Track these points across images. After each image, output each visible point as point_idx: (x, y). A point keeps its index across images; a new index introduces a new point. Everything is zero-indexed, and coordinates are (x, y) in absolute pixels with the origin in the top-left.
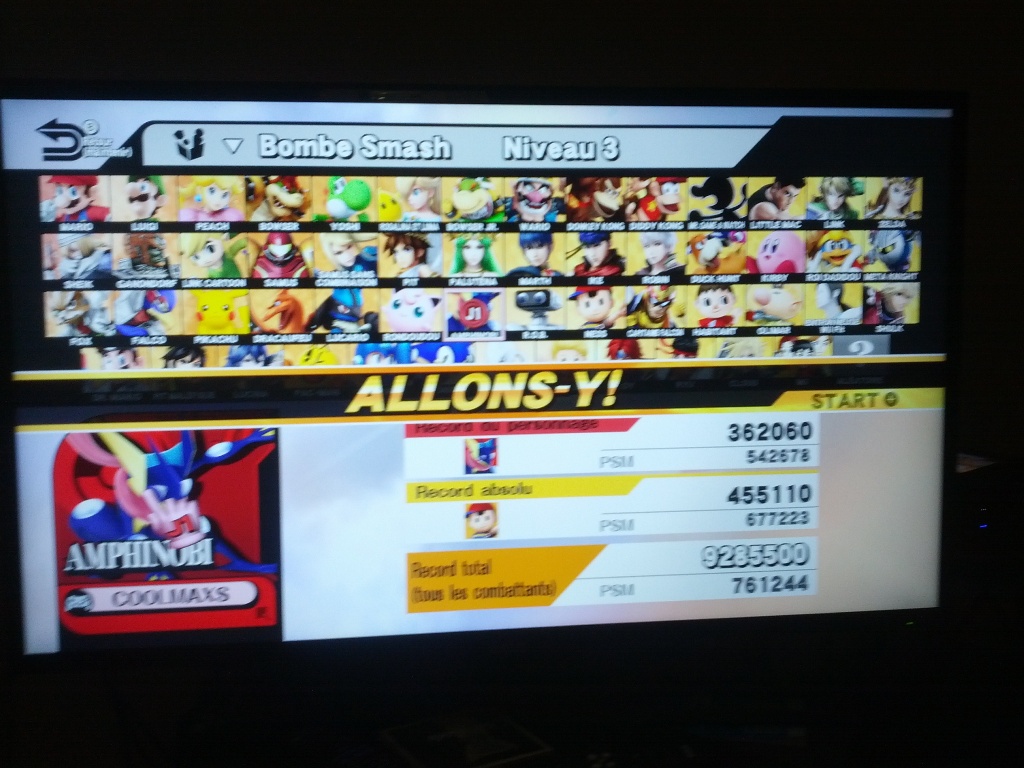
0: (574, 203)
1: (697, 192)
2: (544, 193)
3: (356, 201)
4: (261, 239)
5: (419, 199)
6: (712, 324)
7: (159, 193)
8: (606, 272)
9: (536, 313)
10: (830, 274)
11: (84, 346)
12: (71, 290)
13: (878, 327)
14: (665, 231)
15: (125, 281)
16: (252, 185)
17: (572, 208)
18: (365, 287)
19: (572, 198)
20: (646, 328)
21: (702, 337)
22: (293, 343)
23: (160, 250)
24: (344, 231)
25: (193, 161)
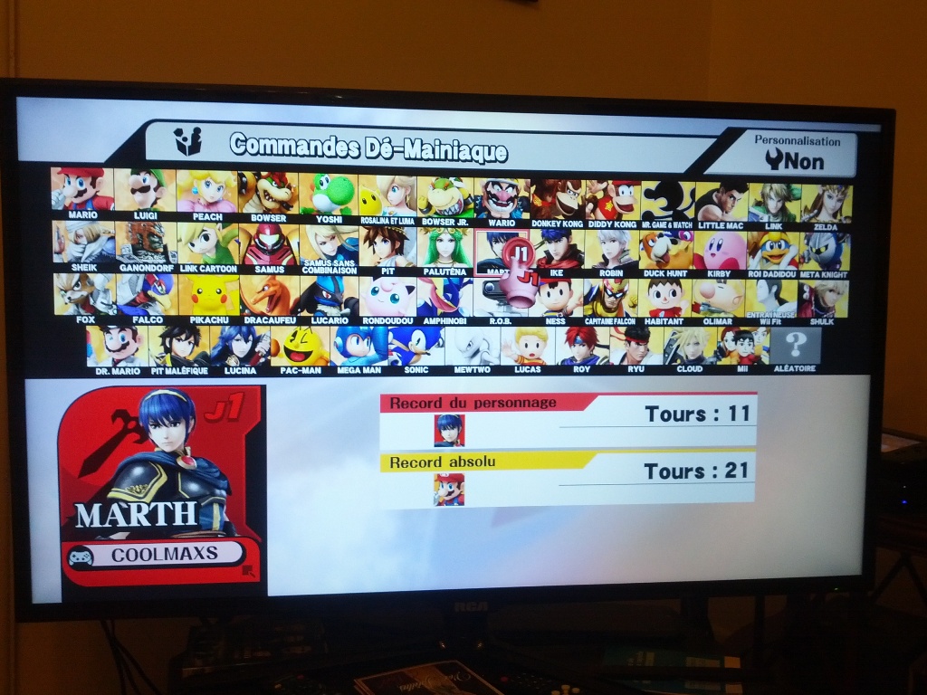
0: (538, 202)
1: (649, 194)
2: (511, 192)
3: (340, 196)
4: (252, 229)
5: (397, 196)
6: (662, 314)
7: (160, 185)
8: (565, 265)
9: (500, 301)
10: (769, 271)
11: (88, 324)
12: (77, 272)
13: (812, 320)
14: (621, 229)
15: (127, 265)
16: (244, 179)
17: (536, 206)
18: (346, 275)
19: (536, 197)
20: (601, 317)
21: (653, 325)
22: (280, 325)
23: (160, 238)
24: (329, 224)
25: (190, 156)
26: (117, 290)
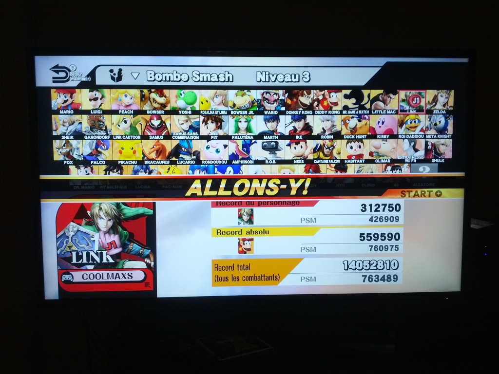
0: (289, 102)
1: (346, 97)
2: (275, 97)
3: (189, 101)
4: (148, 117)
5: (218, 100)
6: (354, 157)
7: (103, 97)
8: (304, 133)
9: (271, 152)
10: (409, 135)
11: (70, 165)
12: (64, 140)
13: (433, 160)
14: (332, 114)
15: (88, 136)
16: (143, 93)
17: (288, 104)
18: (194, 139)
19: (288, 99)
20: (322, 159)
21: (349, 163)
22: (162, 164)
23: (103, 122)
24: (185, 114)
25: (117, 83)
26: (83, 148)
